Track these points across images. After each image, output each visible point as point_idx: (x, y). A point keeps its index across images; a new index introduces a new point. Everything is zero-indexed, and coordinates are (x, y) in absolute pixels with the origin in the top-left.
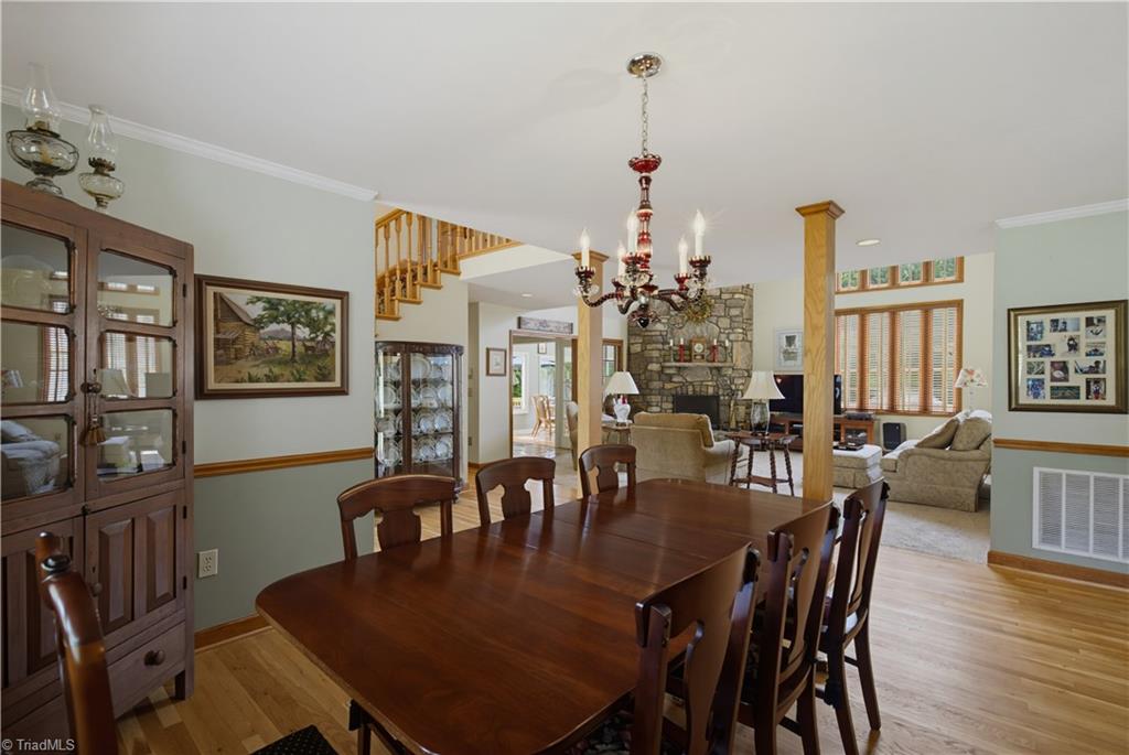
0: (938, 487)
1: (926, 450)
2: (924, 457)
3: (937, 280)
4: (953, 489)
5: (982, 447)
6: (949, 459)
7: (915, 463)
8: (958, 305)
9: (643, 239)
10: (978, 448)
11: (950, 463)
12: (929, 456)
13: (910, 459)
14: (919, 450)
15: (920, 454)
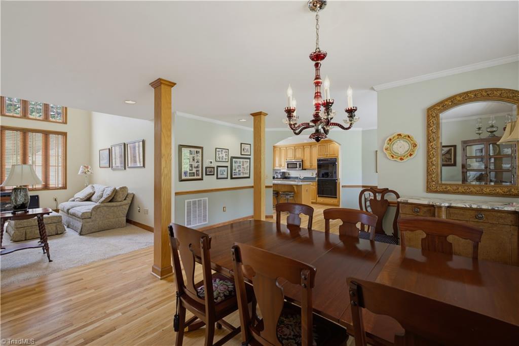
0: (111, 220)
1: (106, 204)
2: (105, 208)
3: (53, 120)
4: (117, 219)
5: (127, 199)
6: (116, 206)
7: (100, 211)
8: (64, 134)
9: (318, 95)
10: (125, 200)
11: (116, 208)
12: (107, 206)
13: (99, 210)
14: (102, 205)
15: (103, 207)
